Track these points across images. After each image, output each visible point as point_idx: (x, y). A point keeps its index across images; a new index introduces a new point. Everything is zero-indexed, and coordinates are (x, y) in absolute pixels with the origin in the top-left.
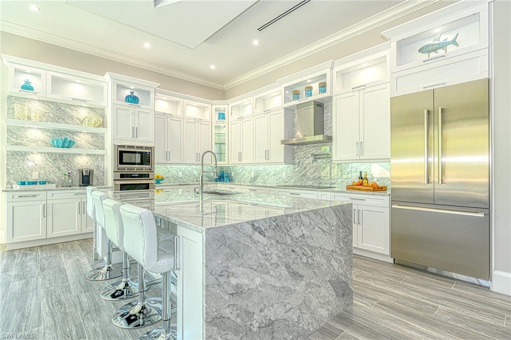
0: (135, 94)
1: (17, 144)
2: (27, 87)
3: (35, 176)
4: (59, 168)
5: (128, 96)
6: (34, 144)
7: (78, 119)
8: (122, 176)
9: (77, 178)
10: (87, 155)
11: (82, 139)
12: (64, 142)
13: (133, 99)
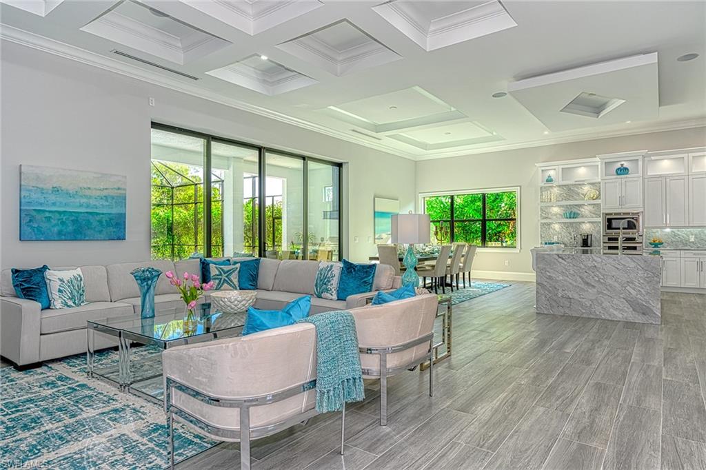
0: (625, 166)
1: (546, 218)
2: (549, 180)
3: (555, 239)
4: (570, 234)
5: (618, 169)
6: (555, 217)
7: (583, 194)
8: (609, 239)
9: (580, 241)
10: (589, 222)
11: (586, 210)
12: (570, 214)
13: (623, 171)
